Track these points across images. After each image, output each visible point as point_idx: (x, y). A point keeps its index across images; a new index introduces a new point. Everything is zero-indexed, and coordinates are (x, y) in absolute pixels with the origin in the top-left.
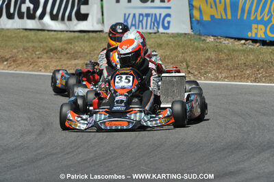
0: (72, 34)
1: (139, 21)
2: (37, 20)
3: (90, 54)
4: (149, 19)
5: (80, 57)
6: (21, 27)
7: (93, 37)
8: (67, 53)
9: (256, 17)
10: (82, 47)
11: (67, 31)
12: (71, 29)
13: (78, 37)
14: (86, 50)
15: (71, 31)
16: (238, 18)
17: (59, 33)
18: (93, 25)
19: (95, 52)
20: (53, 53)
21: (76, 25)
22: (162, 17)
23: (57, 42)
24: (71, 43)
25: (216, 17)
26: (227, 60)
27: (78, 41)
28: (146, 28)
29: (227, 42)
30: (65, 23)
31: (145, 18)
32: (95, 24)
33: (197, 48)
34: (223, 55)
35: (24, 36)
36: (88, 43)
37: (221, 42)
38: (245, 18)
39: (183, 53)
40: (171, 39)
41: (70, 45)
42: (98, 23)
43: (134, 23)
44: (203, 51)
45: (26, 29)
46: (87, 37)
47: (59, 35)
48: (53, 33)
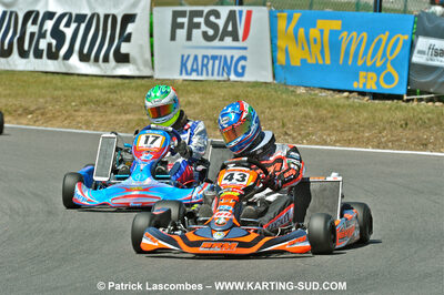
0: (112, 80)
1: (203, 65)
2: (60, 60)
4: (217, 62)
6: (37, 69)
9: (365, 62)
11: (103, 76)
12: (109, 73)
13: (118, 84)
16: (341, 62)
18: (138, 69)
21: (114, 68)
22: (235, 59)
25: (309, 61)
26: (332, 117)
28: (213, 74)
29: (324, 94)
30: (99, 66)
31: (211, 62)
32: (142, 68)
33: (287, 102)
34: (325, 112)
37: (316, 95)
38: (350, 63)
39: (270, 108)
40: (249, 89)
42: (145, 65)
43: (195, 67)
44: (296, 105)
45: (46, 72)
46: (133, 85)
47: (95, 81)
48: (84, 78)
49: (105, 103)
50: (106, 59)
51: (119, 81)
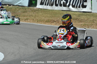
0: (80, 13)
2: (67, 7)
3: (87, 20)
5: (83, 22)
6: (60, 10)
7: (88, 14)
8: (78, 20)
10: (84, 18)
11: (78, 12)
12: (80, 11)
13: (82, 14)
14: (85, 19)
15: (80, 12)
17: (75, 12)
18: (88, 10)
19: (89, 20)
20: (73, 20)
21: (82, 10)
23: (74, 16)
24: (80, 16)
27: (82, 16)
30: (77, 9)
32: (89, 9)
35: (62, 13)
36: (86, 17)
41: (79, 17)
42: (90, 9)
45: (63, 10)
46: (85, 14)
47: (75, 13)
48: (73, 12)
49: (76, 19)
50: (79, 7)
51: (82, 13)
